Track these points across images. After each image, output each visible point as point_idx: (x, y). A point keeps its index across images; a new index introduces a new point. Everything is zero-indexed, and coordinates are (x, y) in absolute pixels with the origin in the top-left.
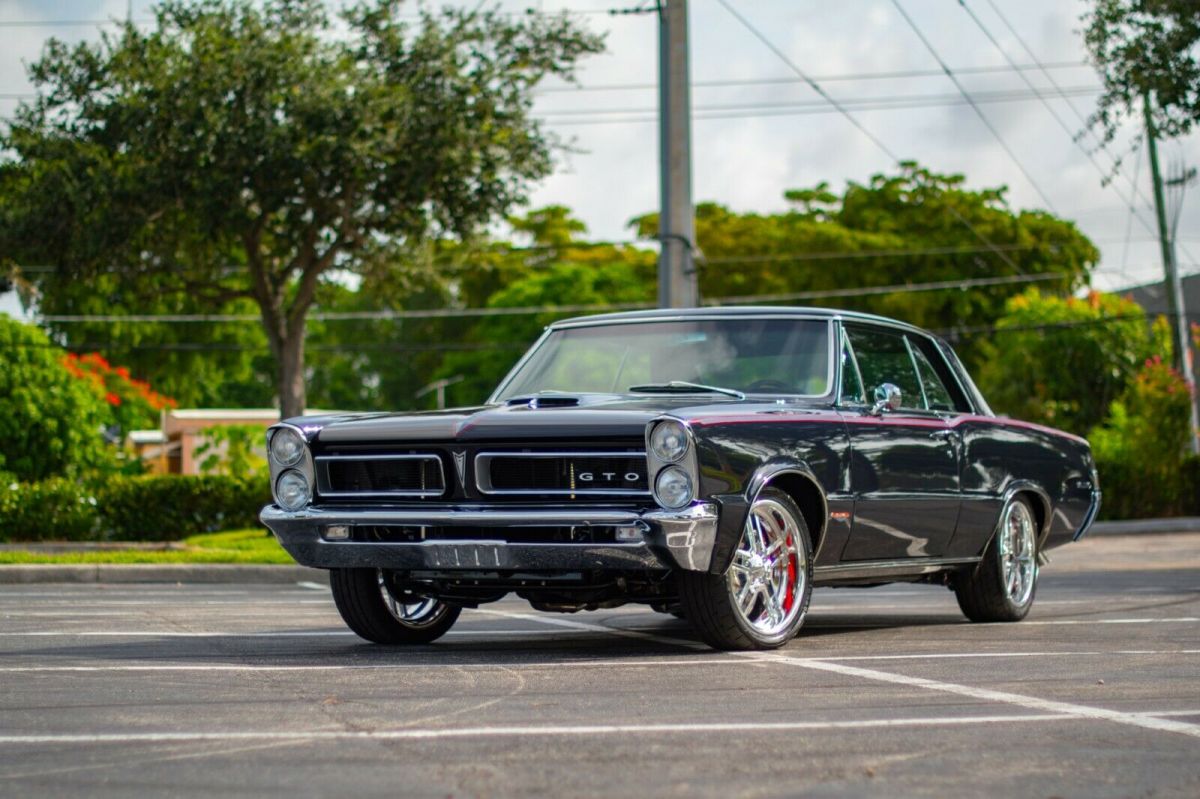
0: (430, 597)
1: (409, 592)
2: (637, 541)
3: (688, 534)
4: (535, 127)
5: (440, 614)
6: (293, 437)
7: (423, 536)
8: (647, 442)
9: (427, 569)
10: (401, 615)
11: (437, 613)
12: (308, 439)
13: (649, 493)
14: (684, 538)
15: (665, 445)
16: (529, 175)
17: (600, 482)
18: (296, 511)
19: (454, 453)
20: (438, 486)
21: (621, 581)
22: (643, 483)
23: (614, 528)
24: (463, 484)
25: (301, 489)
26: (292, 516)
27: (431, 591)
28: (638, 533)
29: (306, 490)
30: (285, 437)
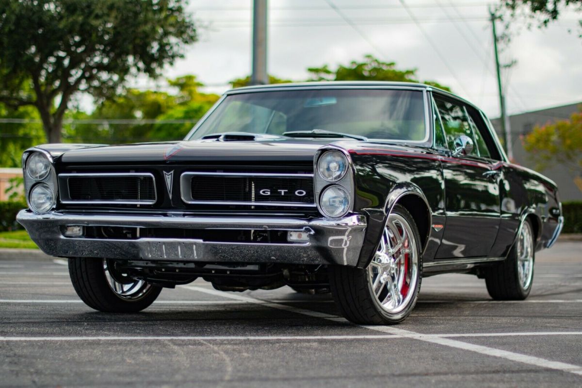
0: (140, 279)
1: (125, 275)
2: (305, 242)
3: (345, 238)
4: (190, 16)
5: (146, 292)
6: (43, 159)
7: (138, 235)
8: (315, 167)
9: (141, 260)
10: (120, 292)
11: (144, 291)
12: (54, 161)
13: (314, 205)
14: (342, 240)
15: (328, 169)
16: (186, 42)
17: (276, 197)
18: (43, 214)
19: (164, 172)
20: (151, 197)
21: (286, 272)
22: (310, 198)
23: (286, 232)
24: (171, 196)
25: (48, 198)
26: (40, 217)
27: (142, 275)
28: (305, 236)
29: (51, 199)
30: (37, 158)
